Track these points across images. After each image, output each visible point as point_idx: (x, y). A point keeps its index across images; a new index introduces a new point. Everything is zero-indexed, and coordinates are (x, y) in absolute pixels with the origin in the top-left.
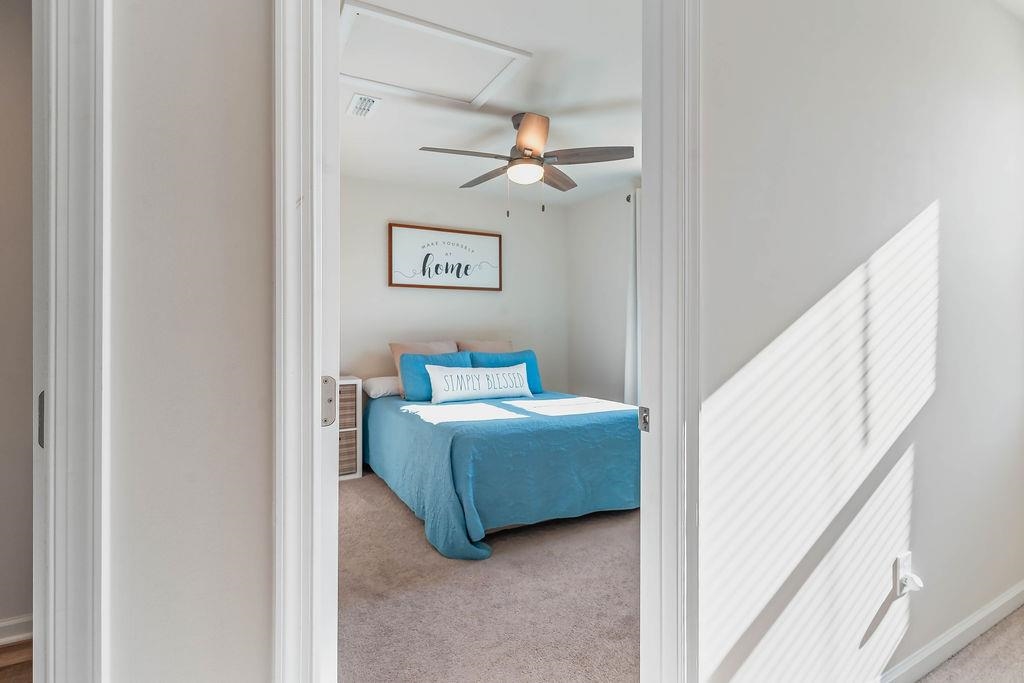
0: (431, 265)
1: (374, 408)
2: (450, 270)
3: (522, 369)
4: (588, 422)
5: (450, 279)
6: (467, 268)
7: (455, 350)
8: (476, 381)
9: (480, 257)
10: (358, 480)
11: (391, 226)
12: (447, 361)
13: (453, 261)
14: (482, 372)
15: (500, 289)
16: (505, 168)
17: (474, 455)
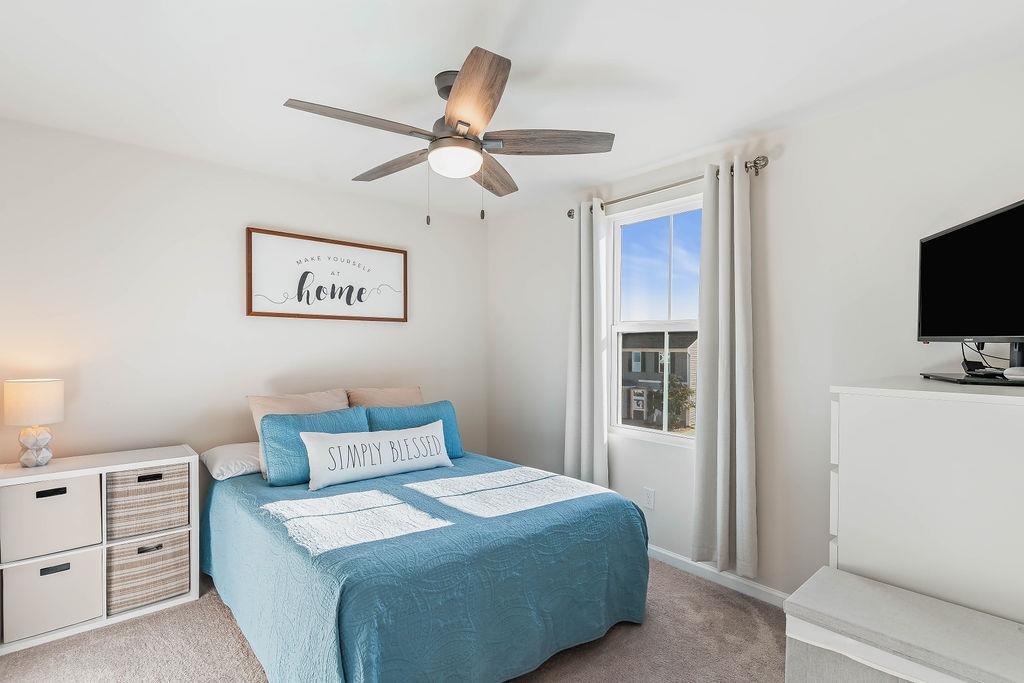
0: (310, 286)
1: (219, 496)
2: (337, 295)
3: (436, 429)
4: (547, 524)
5: (338, 306)
6: (361, 291)
7: (344, 405)
8: (374, 450)
9: (379, 277)
10: (192, 605)
11: (249, 231)
12: (332, 424)
13: (342, 283)
14: (383, 437)
15: (405, 319)
16: (426, 152)
17: (379, 617)
